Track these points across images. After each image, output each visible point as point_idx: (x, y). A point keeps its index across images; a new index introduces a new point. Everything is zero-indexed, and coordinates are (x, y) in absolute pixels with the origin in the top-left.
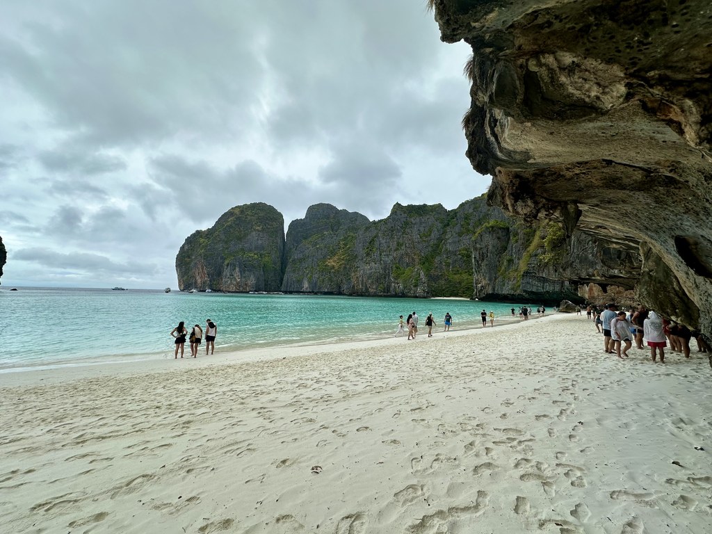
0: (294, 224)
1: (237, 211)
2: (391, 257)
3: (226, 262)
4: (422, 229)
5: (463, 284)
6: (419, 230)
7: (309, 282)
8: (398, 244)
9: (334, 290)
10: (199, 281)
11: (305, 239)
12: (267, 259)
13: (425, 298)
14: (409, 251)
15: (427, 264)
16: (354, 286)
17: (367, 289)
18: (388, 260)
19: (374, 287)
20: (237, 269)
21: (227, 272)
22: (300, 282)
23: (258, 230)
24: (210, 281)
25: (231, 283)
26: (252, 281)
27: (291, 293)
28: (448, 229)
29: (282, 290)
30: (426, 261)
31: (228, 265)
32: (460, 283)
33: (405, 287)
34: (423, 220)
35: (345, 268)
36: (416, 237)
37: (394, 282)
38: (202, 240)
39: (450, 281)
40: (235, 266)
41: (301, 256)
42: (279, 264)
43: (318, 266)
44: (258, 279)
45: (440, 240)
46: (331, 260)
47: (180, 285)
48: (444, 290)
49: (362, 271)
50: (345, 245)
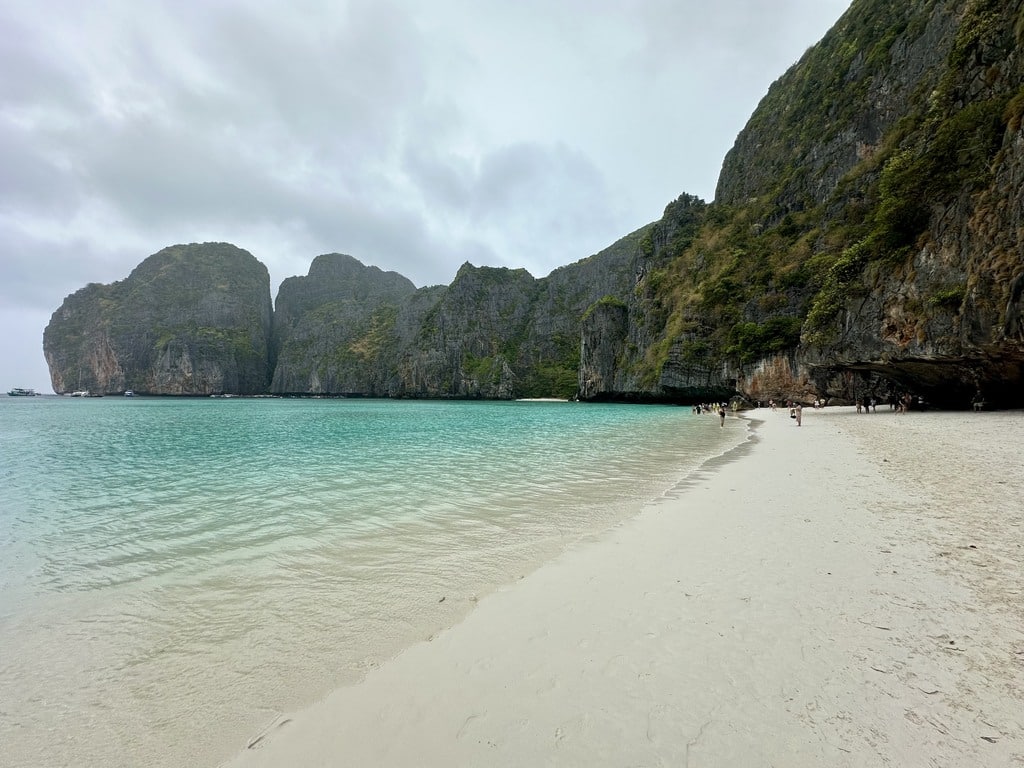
0: (289, 285)
1: (177, 255)
2: (460, 342)
3: (161, 343)
4: (502, 302)
5: (557, 381)
6: (498, 304)
7: (322, 380)
8: (470, 322)
9: (364, 391)
10: (101, 376)
11: (311, 308)
12: (241, 340)
13: (509, 399)
14: (484, 333)
15: (508, 353)
16: (403, 385)
17: (424, 388)
18: (456, 345)
19: (436, 385)
20: (186, 356)
21: (164, 360)
22: (305, 378)
23: (222, 291)
24: (127, 377)
25: (174, 381)
26: (215, 376)
27: (287, 395)
28: (537, 305)
29: (272, 391)
30: (508, 348)
31: (165, 349)
32: (553, 380)
33: (481, 385)
34: (503, 290)
35: (381, 357)
36: (494, 314)
37: (465, 378)
38: (103, 302)
39: (540, 377)
40: (180, 350)
41: (304, 336)
42: (264, 347)
43: (337, 352)
44: (226, 373)
45: (526, 320)
46: (358, 345)
47: (55, 385)
48: (532, 389)
49: (416, 362)
50: (381, 321)
